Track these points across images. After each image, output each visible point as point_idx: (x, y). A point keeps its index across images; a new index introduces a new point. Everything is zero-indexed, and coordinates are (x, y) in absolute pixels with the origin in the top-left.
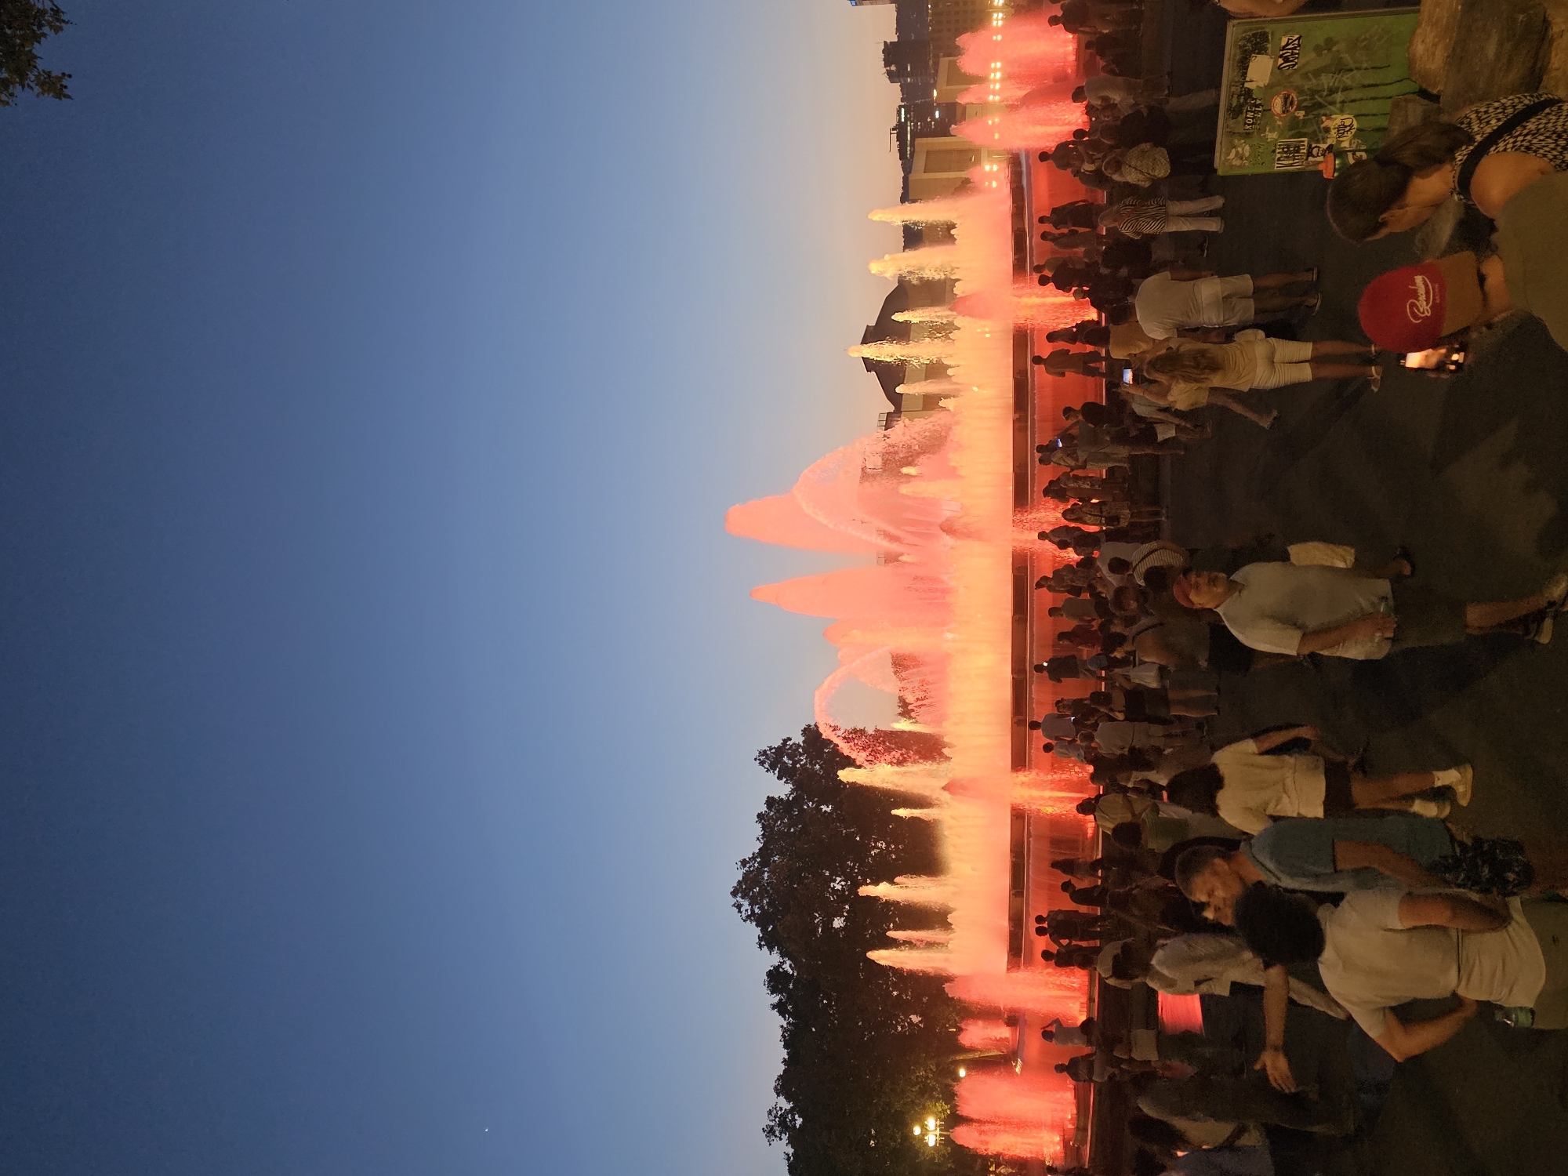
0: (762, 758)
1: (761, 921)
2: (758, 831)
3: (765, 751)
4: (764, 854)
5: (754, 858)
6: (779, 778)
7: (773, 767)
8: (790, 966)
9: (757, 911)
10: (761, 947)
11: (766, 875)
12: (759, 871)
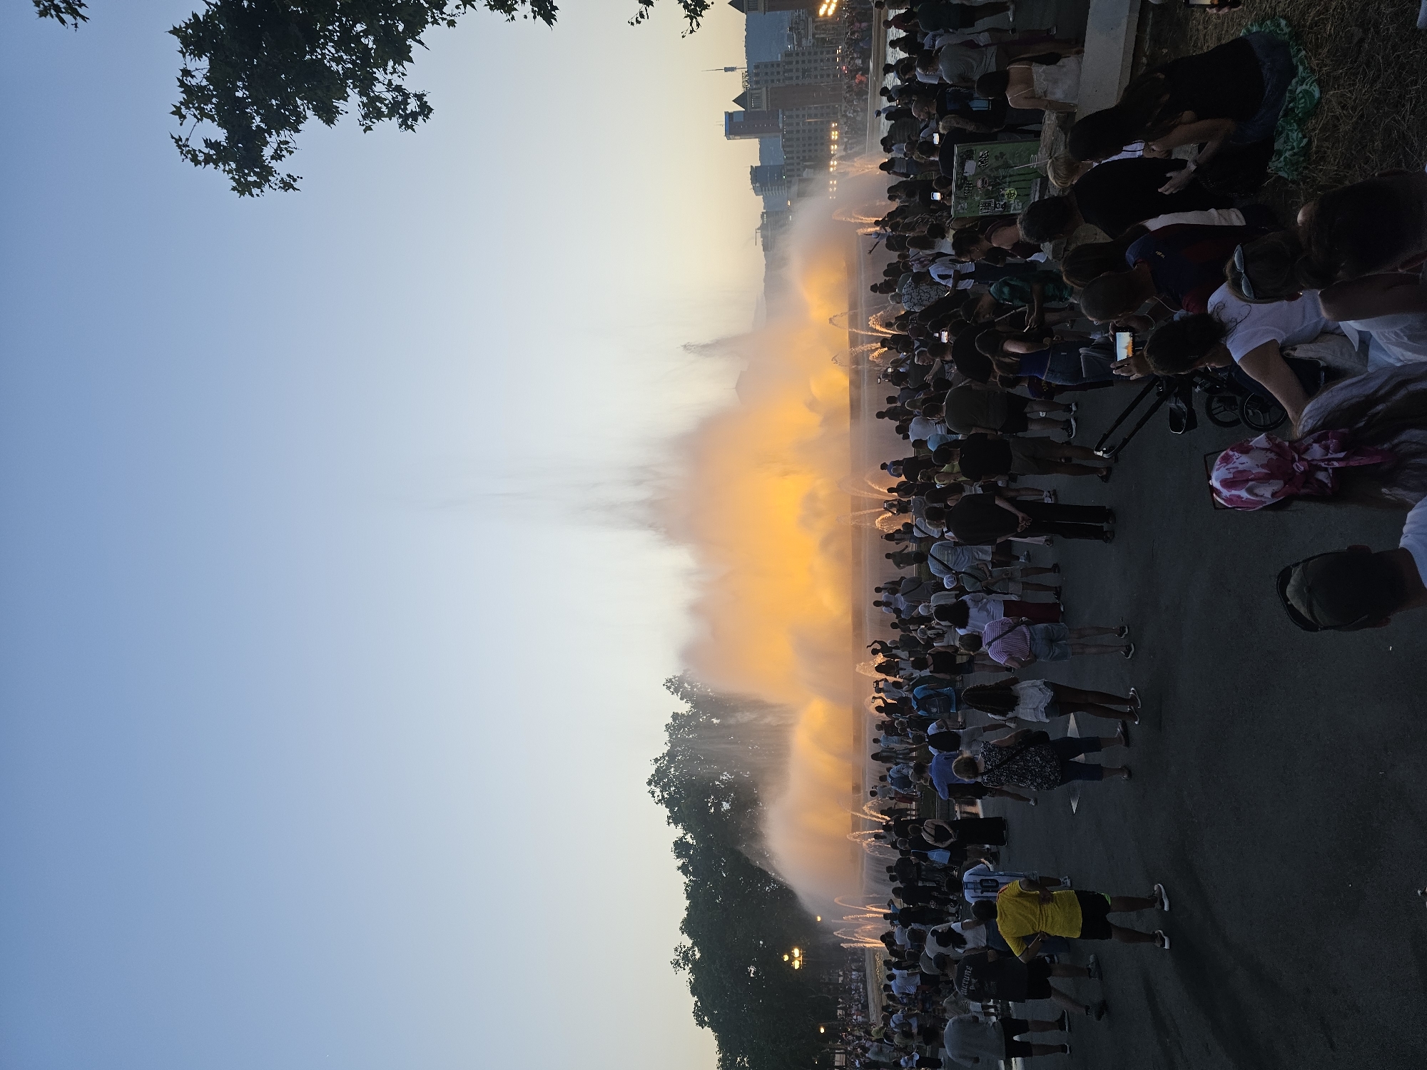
0: (669, 684)
1: (669, 803)
2: (666, 736)
3: (670, 681)
4: (671, 755)
5: (663, 757)
6: (682, 699)
7: (676, 691)
8: (691, 837)
9: (666, 796)
10: (669, 824)
11: (673, 769)
12: (668, 767)
